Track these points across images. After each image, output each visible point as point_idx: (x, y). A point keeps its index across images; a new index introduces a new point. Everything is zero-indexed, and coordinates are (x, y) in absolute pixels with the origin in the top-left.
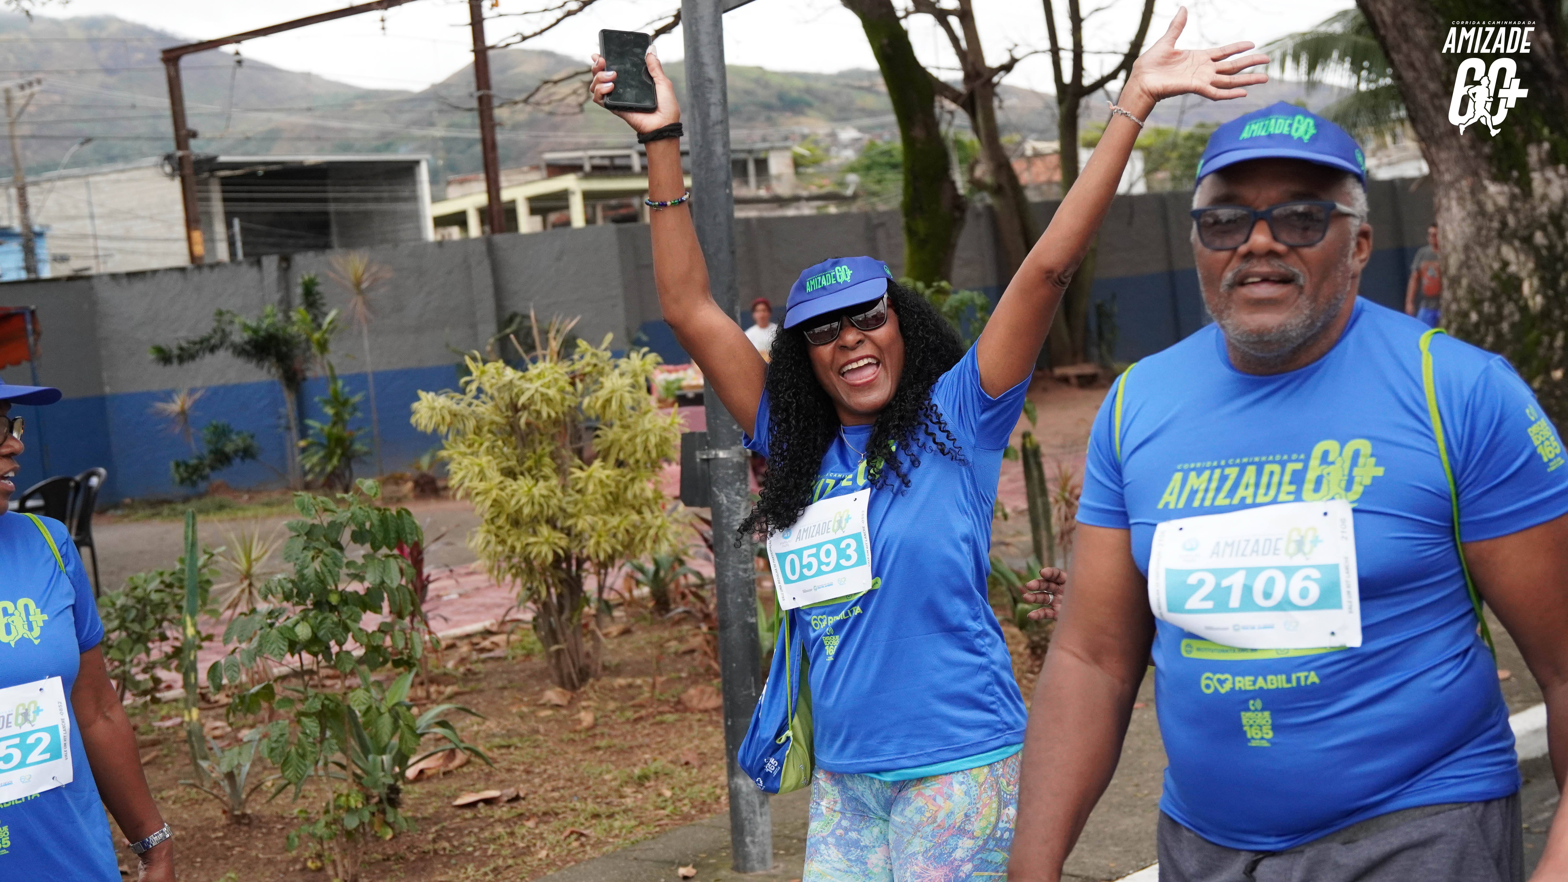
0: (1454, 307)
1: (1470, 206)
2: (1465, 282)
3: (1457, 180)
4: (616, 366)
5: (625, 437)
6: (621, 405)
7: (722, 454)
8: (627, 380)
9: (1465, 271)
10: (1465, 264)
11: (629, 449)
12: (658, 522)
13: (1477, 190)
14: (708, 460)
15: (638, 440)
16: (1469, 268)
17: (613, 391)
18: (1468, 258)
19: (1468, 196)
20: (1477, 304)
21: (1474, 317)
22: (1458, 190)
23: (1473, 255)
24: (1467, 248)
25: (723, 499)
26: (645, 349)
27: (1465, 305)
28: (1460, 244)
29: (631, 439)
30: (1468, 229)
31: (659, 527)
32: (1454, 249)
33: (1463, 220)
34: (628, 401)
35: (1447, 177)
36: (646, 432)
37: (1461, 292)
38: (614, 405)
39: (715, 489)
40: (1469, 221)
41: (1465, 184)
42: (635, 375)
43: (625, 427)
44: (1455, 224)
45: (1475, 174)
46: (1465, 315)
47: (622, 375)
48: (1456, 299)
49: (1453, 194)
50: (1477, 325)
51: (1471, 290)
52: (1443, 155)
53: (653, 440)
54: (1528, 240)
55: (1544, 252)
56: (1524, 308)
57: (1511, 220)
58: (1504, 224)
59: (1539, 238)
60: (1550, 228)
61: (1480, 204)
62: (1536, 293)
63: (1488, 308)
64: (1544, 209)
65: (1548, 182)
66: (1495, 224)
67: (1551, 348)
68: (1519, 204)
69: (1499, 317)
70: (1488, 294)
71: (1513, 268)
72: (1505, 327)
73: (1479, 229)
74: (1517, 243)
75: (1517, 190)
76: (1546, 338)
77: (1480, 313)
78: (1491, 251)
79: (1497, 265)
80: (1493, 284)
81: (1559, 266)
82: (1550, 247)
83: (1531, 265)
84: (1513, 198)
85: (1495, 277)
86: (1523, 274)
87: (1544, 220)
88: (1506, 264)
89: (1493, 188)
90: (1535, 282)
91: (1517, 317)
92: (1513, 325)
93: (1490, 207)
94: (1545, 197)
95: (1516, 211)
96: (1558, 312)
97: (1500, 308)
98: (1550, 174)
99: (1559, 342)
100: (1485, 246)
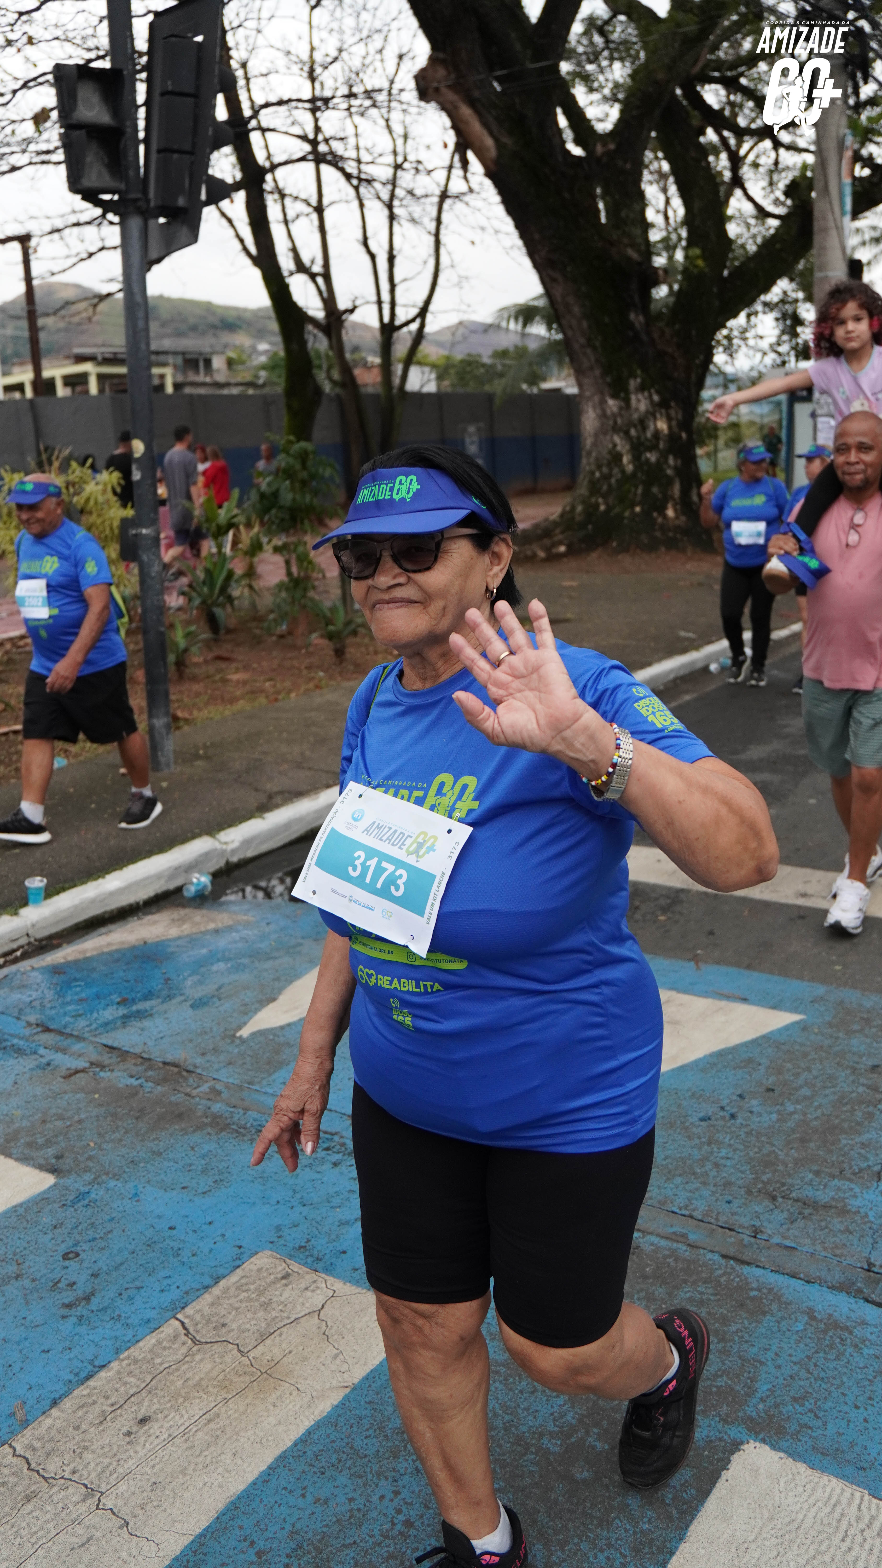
0: (588, 468)
1: (599, 411)
2: (594, 454)
3: (593, 396)
4: (94, 478)
5: (99, 521)
6: (96, 503)
7: (144, 531)
8: (100, 487)
9: (593, 448)
10: (595, 444)
11: (101, 528)
12: (119, 573)
13: (603, 402)
14: (136, 535)
15: (107, 523)
16: (597, 446)
17: (91, 494)
18: (596, 441)
19: (598, 406)
20: (599, 467)
21: (597, 474)
22: (593, 403)
23: (599, 440)
24: (596, 435)
25: (145, 558)
26: (111, 469)
27: (593, 467)
28: (592, 432)
29: (103, 522)
30: (597, 424)
31: (119, 577)
32: (588, 436)
33: (595, 419)
34: (101, 499)
35: (588, 394)
36: (112, 519)
37: (592, 460)
38: (92, 503)
39: (140, 552)
40: (598, 420)
41: (597, 398)
42: (105, 484)
43: (99, 515)
44: (591, 421)
45: (602, 393)
46: (593, 473)
47: (97, 484)
48: (589, 464)
49: (590, 404)
50: (599, 480)
51: (597, 459)
52: (586, 381)
53: (116, 523)
54: (627, 433)
55: (635, 440)
56: (623, 472)
57: (619, 421)
58: (615, 423)
59: (633, 432)
60: (639, 427)
61: (604, 411)
62: (629, 463)
63: (605, 470)
64: (636, 416)
65: (639, 401)
66: (611, 423)
67: (635, 494)
68: (623, 412)
69: (610, 475)
70: (605, 462)
71: (619, 448)
72: (613, 481)
73: (603, 425)
74: (621, 434)
75: (623, 404)
76: (633, 489)
77: (601, 472)
78: (608, 438)
79: (610, 446)
80: (608, 457)
81: (642, 449)
82: (638, 438)
83: (627, 447)
84: (621, 408)
85: (610, 452)
86: (624, 451)
87: (636, 422)
88: (615, 445)
89: (611, 402)
90: (630, 457)
91: (619, 476)
92: (617, 480)
93: (609, 412)
94: (637, 409)
95: (621, 416)
96: (639, 475)
97: (611, 470)
98: (640, 396)
99: (640, 490)
100: (605, 434)
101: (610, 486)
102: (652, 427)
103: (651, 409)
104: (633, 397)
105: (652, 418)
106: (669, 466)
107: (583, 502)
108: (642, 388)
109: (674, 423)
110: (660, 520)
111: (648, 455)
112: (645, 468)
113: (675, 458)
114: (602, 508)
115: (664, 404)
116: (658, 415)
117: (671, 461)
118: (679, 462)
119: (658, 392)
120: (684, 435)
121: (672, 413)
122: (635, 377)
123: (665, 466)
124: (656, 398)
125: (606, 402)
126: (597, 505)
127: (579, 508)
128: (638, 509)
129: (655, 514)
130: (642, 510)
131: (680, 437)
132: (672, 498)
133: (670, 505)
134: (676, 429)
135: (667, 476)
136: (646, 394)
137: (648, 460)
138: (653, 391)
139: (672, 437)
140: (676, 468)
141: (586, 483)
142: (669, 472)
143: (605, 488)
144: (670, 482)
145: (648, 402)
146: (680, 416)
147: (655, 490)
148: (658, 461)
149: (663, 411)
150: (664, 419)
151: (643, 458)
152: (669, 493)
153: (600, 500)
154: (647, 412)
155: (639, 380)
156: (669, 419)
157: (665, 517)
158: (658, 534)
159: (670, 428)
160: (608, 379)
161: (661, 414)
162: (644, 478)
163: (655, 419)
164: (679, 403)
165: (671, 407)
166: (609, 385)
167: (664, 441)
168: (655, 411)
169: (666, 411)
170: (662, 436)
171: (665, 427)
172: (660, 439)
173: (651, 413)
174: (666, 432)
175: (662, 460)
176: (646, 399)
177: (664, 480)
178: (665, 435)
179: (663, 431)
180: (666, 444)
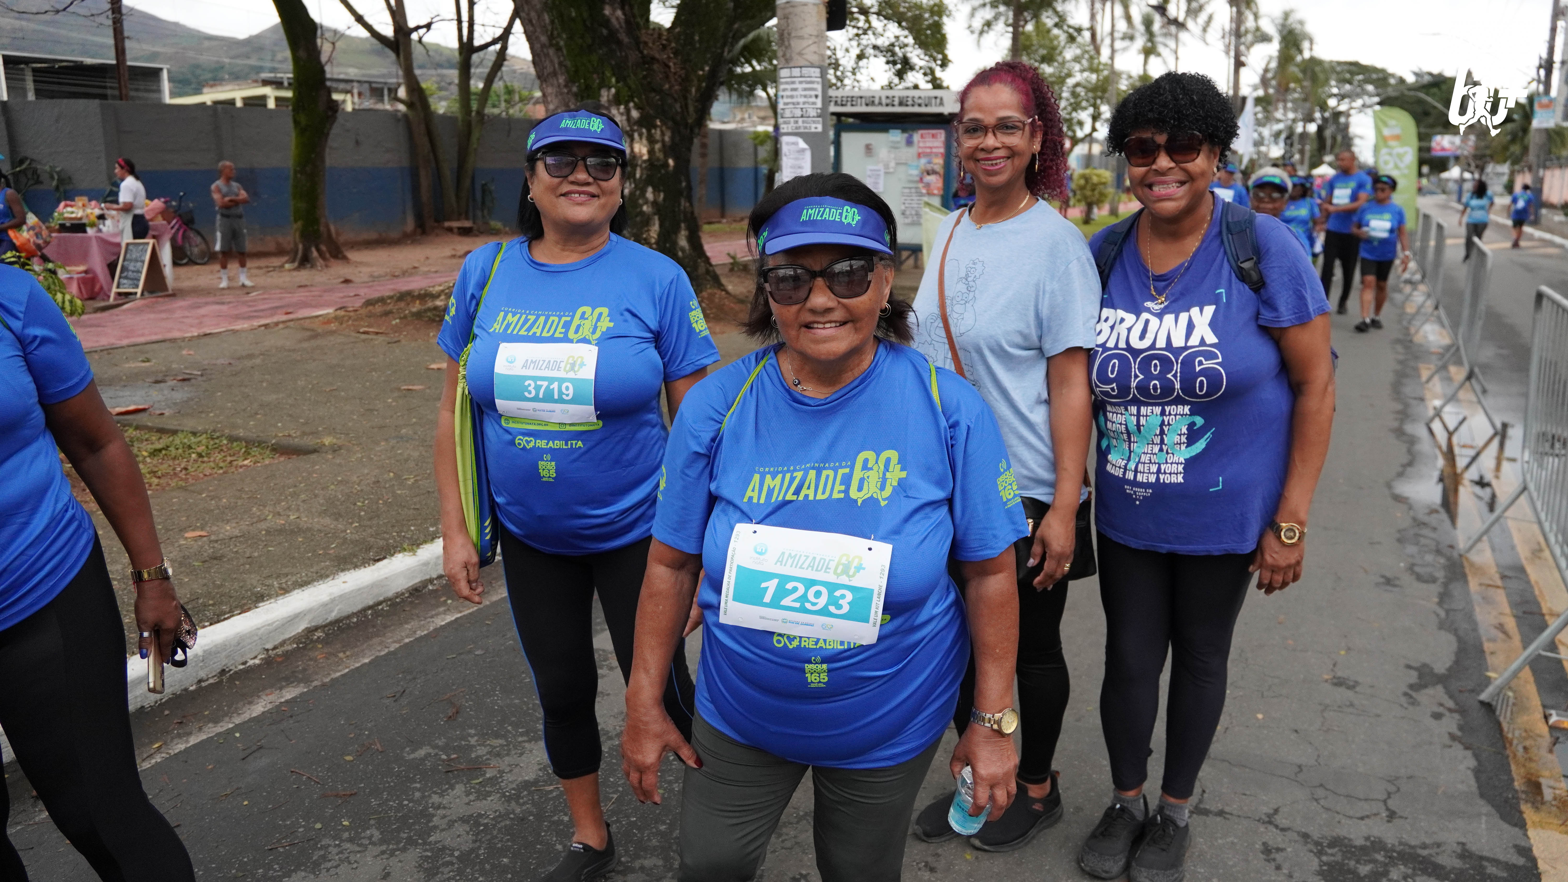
103: (628, 129)
105: (628, 140)
106: (646, 202)
108: (617, 101)
109: (658, 146)
113: (656, 190)
115: (646, 122)
116: (636, 135)
117: (650, 194)
118: (662, 195)
119: (637, 107)
120: (671, 162)
121: (657, 134)
122: (609, 88)
123: (641, 201)
124: (635, 114)
131: (666, 165)
134: (660, 155)
135: (642, 213)
136: (622, 107)
138: (631, 105)
139: (652, 164)
140: (655, 203)
142: (645, 208)
144: (646, 222)
145: (624, 118)
146: (667, 139)
149: (644, 131)
150: (644, 141)
155: (613, 90)
156: (651, 141)
159: (651, 152)
160: (575, 89)
161: (641, 135)
163: (632, 140)
164: (670, 123)
165: (655, 127)
166: (576, 95)
167: (642, 169)
168: (633, 131)
169: (649, 131)
170: (639, 162)
171: (644, 150)
172: (636, 165)
173: (627, 132)
174: (646, 157)
175: (638, 193)
176: (622, 114)
177: (638, 219)
178: (645, 161)
179: (641, 156)
180: (645, 172)
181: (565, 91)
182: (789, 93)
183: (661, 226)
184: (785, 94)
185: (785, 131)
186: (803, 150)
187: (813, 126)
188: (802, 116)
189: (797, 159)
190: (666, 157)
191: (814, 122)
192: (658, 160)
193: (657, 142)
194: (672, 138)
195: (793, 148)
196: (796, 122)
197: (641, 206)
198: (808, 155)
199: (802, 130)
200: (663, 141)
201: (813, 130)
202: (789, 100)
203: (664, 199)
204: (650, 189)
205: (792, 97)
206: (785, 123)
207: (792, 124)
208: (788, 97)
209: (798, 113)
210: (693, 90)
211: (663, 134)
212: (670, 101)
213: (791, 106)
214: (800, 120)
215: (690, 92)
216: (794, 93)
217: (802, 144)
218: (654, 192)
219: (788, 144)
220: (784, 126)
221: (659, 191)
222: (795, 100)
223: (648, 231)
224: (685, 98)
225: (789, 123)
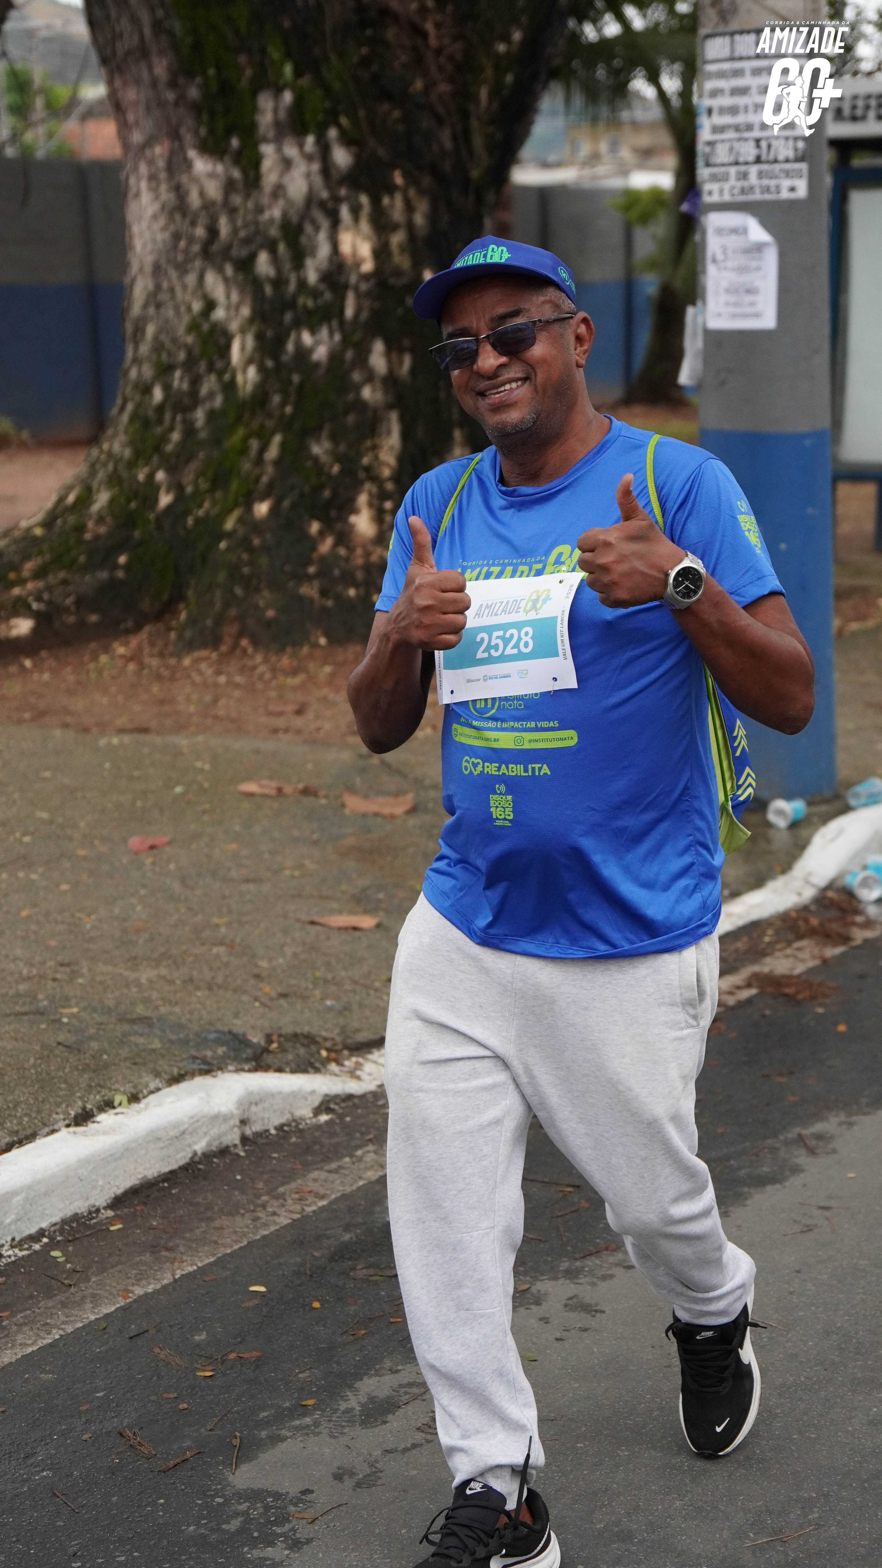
0: (135, 373)
1: (166, 195)
2: (150, 330)
3: (149, 143)
9: (152, 310)
10: (154, 300)
13: (177, 165)
16: (158, 306)
18: (158, 287)
19: (163, 175)
20: (164, 371)
21: (158, 394)
22: (151, 162)
23: (165, 285)
24: (157, 270)
27: (148, 371)
28: (149, 260)
30: (162, 237)
32: (141, 270)
33: (155, 217)
35: (136, 137)
37: (144, 349)
40: (162, 222)
41: (160, 152)
44: (144, 224)
45: (175, 135)
46: (147, 389)
48: (136, 360)
49: (143, 169)
50: (160, 408)
51: (158, 347)
52: (131, 95)
54: (246, 265)
55: (268, 290)
56: (230, 387)
57: (224, 226)
58: (213, 232)
59: (263, 264)
60: (282, 248)
61: (180, 192)
62: (249, 362)
63: (179, 380)
64: (276, 213)
65: (287, 164)
66: (200, 232)
67: (259, 461)
68: (237, 200)
69: (194, 398)
70: (182, 356)
71: (219, 314)
72: (200, 416)
73: (176, 237)
74: (229, 270)
75: (236, 174)
76: (254, 444)
77: (167, 388)
78: (191, 279)
79: (197, 306)
80: (190, 339)
81: (288, 317)
82: (279, 282)
83: (246, 311)
84: (229, 186)
85: (193, 327)
86: (234, 326)
87: (274, 232)
88: (210, 305)
89: (201, 165)
90: (250, 342)
91: (218, 401)
92: (212, 415)
93: (194, 200)
94: (279, 191)
95: (232, 211)
96: (276, 399)
97: (195, 382)
98: (291, 151)
99: (273, 452)
100: (182, 269)
101: (189, 431)
102: (324, 250)
103: (325, 194)
104: (268, 150)
105: (325, 222)
106: (370, 377)
107: (114, 480)
108: (298, 125)
109: (397, 239)
110: (326, 545)
111: (307, 338)
112: (296, 378)
113: (393, 348)
114: (165, 500)
115: (368, 178)
116: (345, 212)
117: (378, 360)
118: (407, 361)
119: (347, 140)
121: (395, 206)
122: (278, 91)
123: (356, 376)
124: (341, 157)
125: (189, 165)
126: (151, 490)
127: (102, 498)
128: (262, 509)
129: (315, 527)
130: (274, 511)
132: (372, 475)
133: (363, 499)
134: (402, 261)
135: (360, 405)
136: (310, 141)
137: (303, 354)
138: (333, 133)
140: (390, 381)
141: (125, 417)
142: (367, 393)
143: (176, 436)
145: (316, 167)
146: (419, 219)
147: (319, 449)
148: (335, 357)
149: (364, 199)
150: (365, 226)
151: (290, 347)
152: (365, 461)
153: (160, 476)
154: (310, 200)
155: (288, 97)
156: (381, 225)
157: (344, 536)
158: (309, 590)
159: (381, 253)
160: (194, 93)
161: (356, 211)
162: (288, 409)
163: (335, 223)
164: (426, 181)
165: (391, 189)
166: (196, 109)
167: (359, 296)
168: (337, 200)
169: (376, 201)
170: (353, 279)
171: (365, 250)
172: (346, 287)
173: (322, 205)
174: (368, 266)
175: (349, 355)
176: (309, 158)
177: (351, 419)
178: (366, 277)
179: (358, 264)
180: (367, 303)
181: (170, 96)
182: (726, 101)
183: (406, 435)
184: (715, 103)
185: (715, 198)
186: (759, 248)
187: (786, 183)
188: (758, 160)
189: (742, 270)
190: (418, 266)
191: (788, 174)
192: (398, 272)
193: (395, 227)
194: (433, 218)
195: (733, 241)
196: (744, 176)
197: (358, 388)
198: (771, 260)
199: (757, 196)
200: (410, 226)
201: (785, 195)
202: (727, 120)
203: (413, 371)
204: (378, 347)
205: (733, 110)
206: (714, 178)
207: (733, 181)
208: (722, 111)
209: (749, 151)
210: (484, 93)
211: (409, 208)
212: (426, 122)
213: (731, 135)
214: (754, 170)
215: (476, 99)
216: (741, 101)
217: (757, 233)
218: (388, 353)
219: (720, 231)
220: (714, 187)
221: (401, 351)
222: (740, 119)
223: (375, 448)
224: (465, 115)
225: (725, 178)
